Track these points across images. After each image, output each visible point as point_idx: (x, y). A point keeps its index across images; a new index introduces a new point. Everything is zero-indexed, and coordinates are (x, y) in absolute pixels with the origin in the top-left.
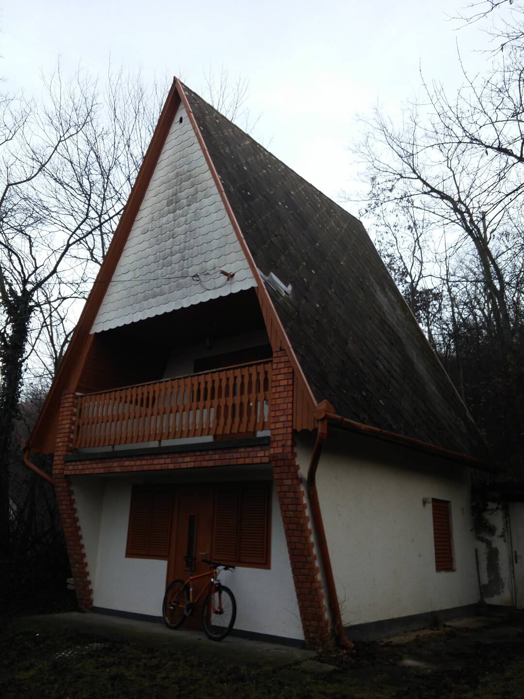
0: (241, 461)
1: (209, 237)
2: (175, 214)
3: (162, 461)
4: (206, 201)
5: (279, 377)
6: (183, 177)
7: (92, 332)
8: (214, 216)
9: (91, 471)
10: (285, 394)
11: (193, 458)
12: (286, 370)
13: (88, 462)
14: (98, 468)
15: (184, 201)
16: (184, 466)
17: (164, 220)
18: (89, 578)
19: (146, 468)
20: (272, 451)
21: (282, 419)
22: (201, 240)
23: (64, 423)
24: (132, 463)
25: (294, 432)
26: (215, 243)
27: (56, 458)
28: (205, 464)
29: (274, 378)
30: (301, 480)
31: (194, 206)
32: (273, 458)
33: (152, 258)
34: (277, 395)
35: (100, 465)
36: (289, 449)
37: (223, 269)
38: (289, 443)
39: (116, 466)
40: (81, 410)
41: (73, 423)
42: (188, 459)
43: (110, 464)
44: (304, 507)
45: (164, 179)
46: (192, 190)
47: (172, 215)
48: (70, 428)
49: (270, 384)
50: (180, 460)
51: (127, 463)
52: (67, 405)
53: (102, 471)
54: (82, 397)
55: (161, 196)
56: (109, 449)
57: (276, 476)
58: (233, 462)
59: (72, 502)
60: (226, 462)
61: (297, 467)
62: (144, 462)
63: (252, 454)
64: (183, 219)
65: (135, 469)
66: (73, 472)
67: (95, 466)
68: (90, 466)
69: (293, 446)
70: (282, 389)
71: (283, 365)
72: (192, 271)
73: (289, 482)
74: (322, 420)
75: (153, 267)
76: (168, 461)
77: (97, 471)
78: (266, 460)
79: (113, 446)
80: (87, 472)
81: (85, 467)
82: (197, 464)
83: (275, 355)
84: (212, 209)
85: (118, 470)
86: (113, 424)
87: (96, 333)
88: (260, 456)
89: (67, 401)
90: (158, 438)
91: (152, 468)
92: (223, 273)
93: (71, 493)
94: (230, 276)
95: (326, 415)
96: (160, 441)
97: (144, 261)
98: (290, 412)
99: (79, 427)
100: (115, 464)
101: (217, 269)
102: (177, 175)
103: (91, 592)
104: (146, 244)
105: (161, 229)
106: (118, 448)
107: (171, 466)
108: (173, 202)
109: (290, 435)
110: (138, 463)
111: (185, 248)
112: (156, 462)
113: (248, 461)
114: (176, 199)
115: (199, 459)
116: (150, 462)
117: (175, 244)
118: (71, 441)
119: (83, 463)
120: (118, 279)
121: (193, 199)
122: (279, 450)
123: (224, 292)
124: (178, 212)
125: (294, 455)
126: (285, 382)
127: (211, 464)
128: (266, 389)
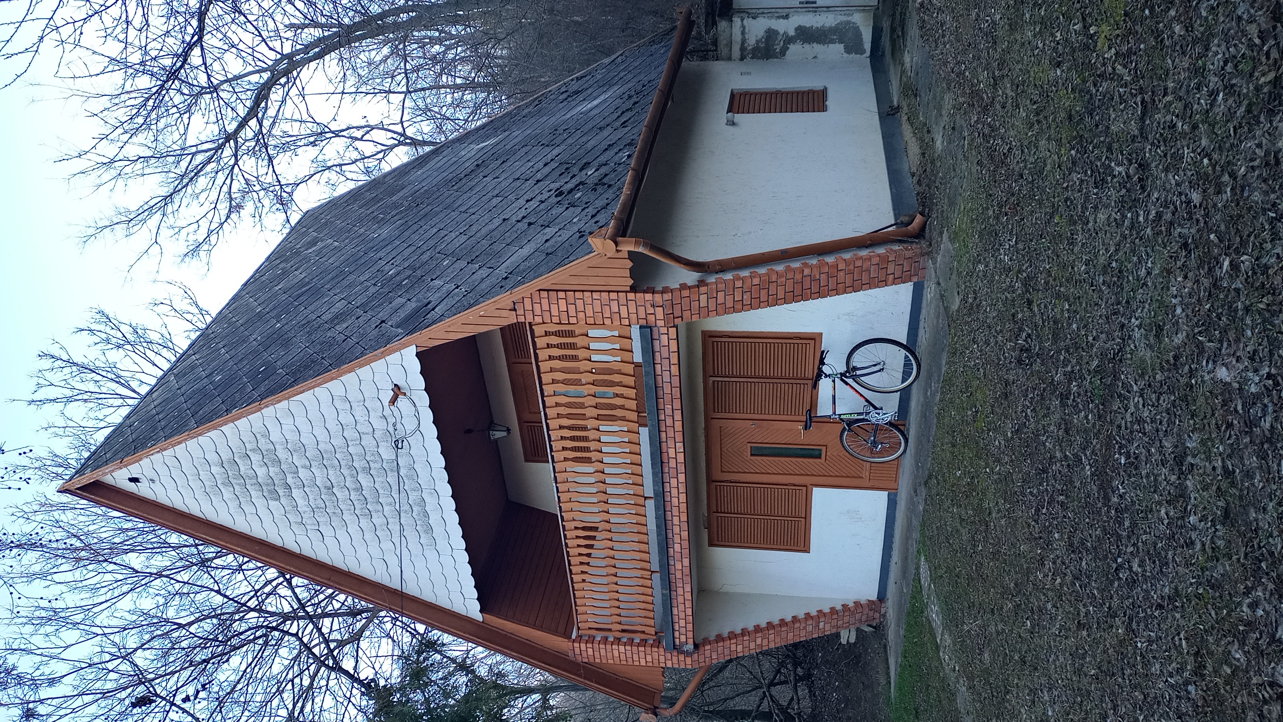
2: (293, 486)
7: (480, 619)
9: (688, 603)
13: (675, 611)
14: (684, 593)
17: (302, 503)
21: (615, 307)
22: (324, 446)
25: (634, 289)
32: (670, 321)
33: (364, 523)
34: (580, 316)
35: (680, 591)
36: (659, 298)
38: (649, 298)
41: (618, 640)
43: (678, 574)
47: (296, 493)
48: (625, 645)
49: (564, 326)
51: (677, 547)
52: (590, 652)
53: (688, 588)
54: (579, 630)
59: (732, 635)
61: (683, 286)
66: (690, 634)
67: (681, 599)
68: (681, 607)
69: (654, 292)
74: (617, 244)
75: (378, 520)
77: (688, 596)
79: (653, 572)
80: (689, 611)
81: (682, 615)
83: (521, 319)
89: (585, 651)
93: (719, 637)
94: (398, 391)
100: (678, 566)
101: (386, 412)
103: (857, 602)
105: (317, 508)
106: (655, 566)
108: (273, 489)
114: (268, 485)
117: (343, 484)
118: (644, 642)
119: (676, 619)
122: (659, 312)
123: (423, 400)
124: (288, 480)
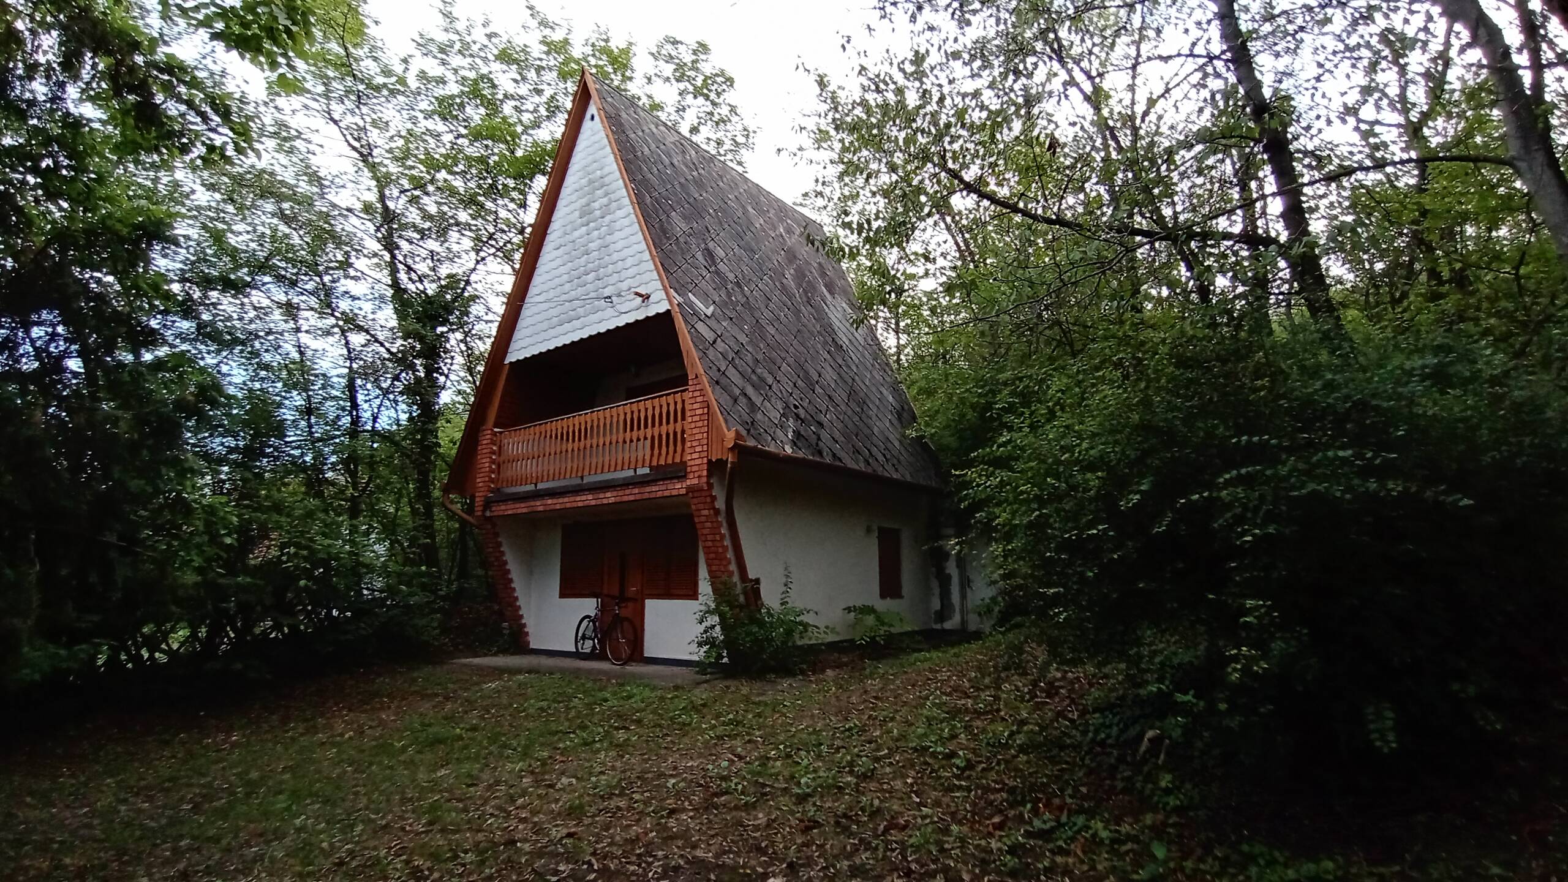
0: (659, 494)
1: (623, 254)
2: (588, 227)
3: (584, 498)
4: (620, 213)
5: (696, 406)
6: (596, 184)
7: (506, 362)
8: (628, 231)
9: (515, 511)
10: (700, 424)
11: (615, 494)
12: (699, 399)
13: (511, 502)
14: (522, 508)
15: (598, 213)
16: (605, 501)
17: (577, 234)
18: (523, 621)
19: (568, 505)
20: (688, 482)
21: (698, 449)
22: (615, 257)
23: (484, 463)
24: (555, 501)
25: (710, 462)
26: (630, 262)
27: (477, 499)
28: (626, 498)
29: (690, 407)
30: (717, 512)
31: (608, 218)
32: (690, 489)
33: (565, 277)
34: (693, 425)
35: (523, 505)
36: (704, 480)
37: (638, 290)
38: (705, 473)
39: (539, 505)
40: (500, 447)
41: (493, 462)
42: (608, 495)
43: (532, 503)
44: (723, 537)
45: (576, 186)
46: (605, 201)
47: (584, 229)
48: (490, 467)
49: (688, 414)
50: (602, 495)
51: (550, 502)
52: (485, 442)
53: (525, 510)
54: (501, 433)
55: (572, 207)
56: (531, 487)
57: (693, 507)
58: (653, 495)
59: (500, 545)
60: (646, 496)
61: (714, 498)
62: (566, 500)
63: (670, 487)
64: (596, 233)
65: (558, 507)
66: (495, 514)
67: (518, 505)
68: (512, 506)
69: (709, 476)
70: (697, 418)
71: (698, 393)
72: (607, 292)
73: (706, 512)
74: (731, 449)
75: (568, 286)
76: (590, 497)
77: (519, 511)
78: (683, 491)
79: (536, 485)
80: (510, 512)
81: (508, 507)
82: (618, 499)
83: (690, 383)
84: (626, 222)
85: (541, 508)
86: (534, 461)
87: (511, 363)
88: (678, 488)
89: (485, 438)
90: (580, 474)
91: (575, 505)
92: (637, 294)
93: (497, 535)
94: (646, 297)
95: (736, 443)
96: (582, 478)
97: (557, 281)
98: (705, 442)
99: (499, 466)
100: (538, 503)
101: (633, 290)
102: (591, 182)
103: (527, 634)
104: (559, 262)
105: (574, 244)
106: (540, 486)
107: (593, 503)
108: (586, 212)
109: (705, 467)
110: (561, 500)
111: (599, 267)
112: (578, 498)
113: (667, 493)
114: (589, 209)
115: (620, 493)
116: (572, 499)
117: (589, 261)
118: (492, 481)
119: (505, 503)
120: (532, 300)
121: (606, 210)
122: (696, 481)
123: (641, 316)
124: (592, 224)
125: (710, 486)
126: (699, 412)
127: (632, 498)
128: (683, 419)
